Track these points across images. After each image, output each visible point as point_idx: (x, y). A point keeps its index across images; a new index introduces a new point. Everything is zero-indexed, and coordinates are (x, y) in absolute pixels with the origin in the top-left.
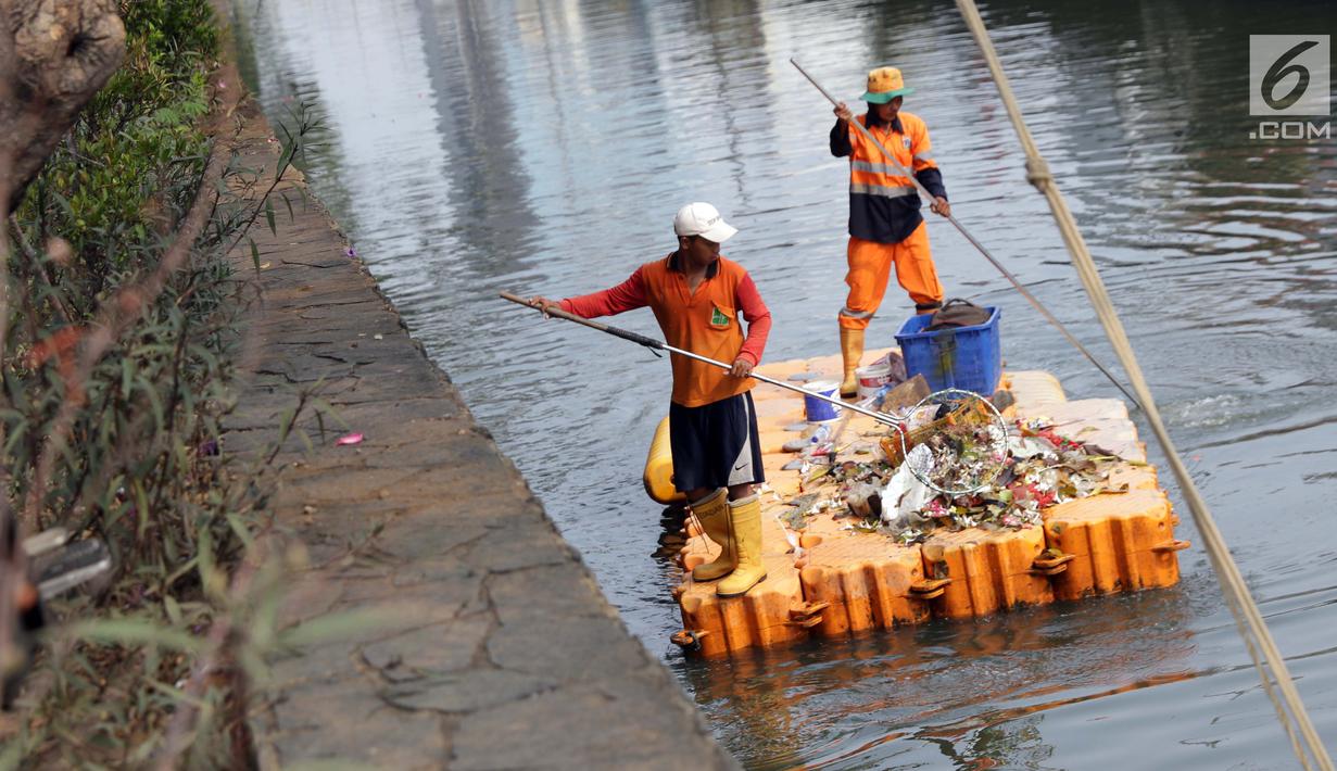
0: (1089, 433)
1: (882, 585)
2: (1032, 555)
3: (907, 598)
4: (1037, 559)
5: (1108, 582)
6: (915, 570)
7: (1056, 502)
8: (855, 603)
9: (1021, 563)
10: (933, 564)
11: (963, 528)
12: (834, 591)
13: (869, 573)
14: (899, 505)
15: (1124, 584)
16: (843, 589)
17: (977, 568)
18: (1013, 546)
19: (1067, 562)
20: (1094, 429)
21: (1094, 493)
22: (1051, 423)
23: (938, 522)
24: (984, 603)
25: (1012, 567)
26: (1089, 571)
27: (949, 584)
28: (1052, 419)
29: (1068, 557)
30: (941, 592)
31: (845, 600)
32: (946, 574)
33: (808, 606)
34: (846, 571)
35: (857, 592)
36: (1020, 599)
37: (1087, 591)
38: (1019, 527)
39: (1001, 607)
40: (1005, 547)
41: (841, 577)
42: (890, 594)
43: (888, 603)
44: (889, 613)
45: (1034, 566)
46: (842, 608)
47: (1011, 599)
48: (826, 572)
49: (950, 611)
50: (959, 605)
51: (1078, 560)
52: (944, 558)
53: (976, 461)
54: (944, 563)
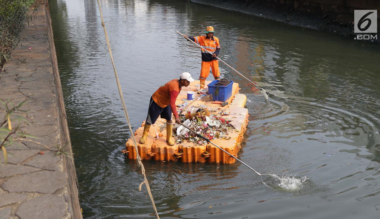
0: (234, 118)
1: (168, 153)
2: (202, 152)
3: (173, 156)
4: (203, 153)
5: (218, 161)
6: (176, 150)
7: (214, 139)
8: (162, 155)
9: (199, 153)
10: (180, 149)
11: (190, 142)
12: (157, 151)
13: (165, 149)
14: (180, 132)
15: (221, 162)
16: (159, 151)
17: (189, 152)
18: (198, 149)
19: (210, 155)
20: (236, 118)
21: (222, 138)
22: (228, 114)
23: (186, 139)
24: (190, 160)
25: (197, 154)
26: (214, 158)
27: (183, 154)
28: (229, 113)
29: (210, 154)
30: (181, 156)
31: (159, 154)
32: (183, 152)
33: (152, 153)
34: (161, 147)
35: (162, 152)
36: (198, 161)
37: (213, 162)
38: (201, 145)
39: (193, 162)
40: (196, 149)
41: (159, 149)
42: (170, 154)
43: (169, 156)
44: (169, 158)
45: (202, 155)
46: (159, 155)
47: (196, 160)
48: (157, 146)
49: (183, 161)
50: (184, 160)
51: (212, 155)
52: (183, 149)
53: (199, 126)
54: (182, 150)
